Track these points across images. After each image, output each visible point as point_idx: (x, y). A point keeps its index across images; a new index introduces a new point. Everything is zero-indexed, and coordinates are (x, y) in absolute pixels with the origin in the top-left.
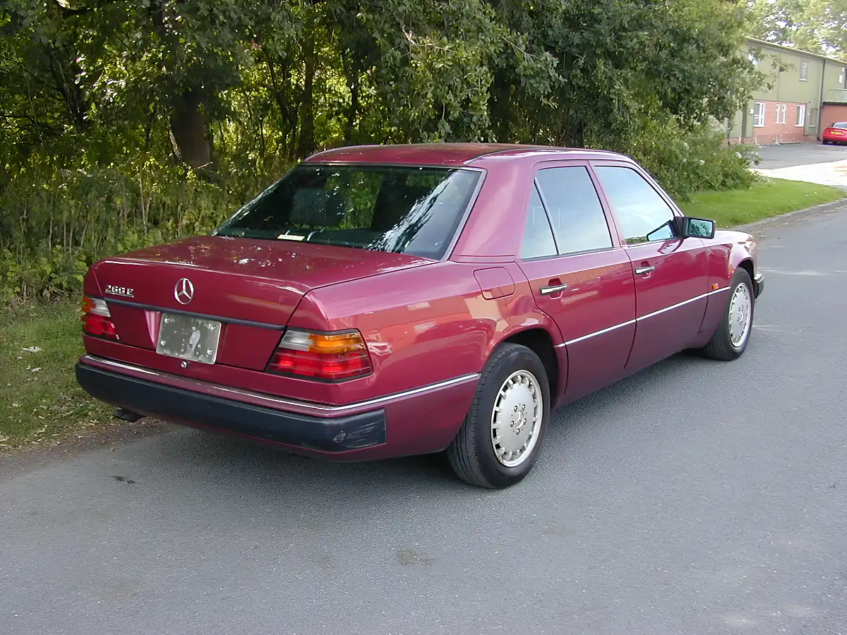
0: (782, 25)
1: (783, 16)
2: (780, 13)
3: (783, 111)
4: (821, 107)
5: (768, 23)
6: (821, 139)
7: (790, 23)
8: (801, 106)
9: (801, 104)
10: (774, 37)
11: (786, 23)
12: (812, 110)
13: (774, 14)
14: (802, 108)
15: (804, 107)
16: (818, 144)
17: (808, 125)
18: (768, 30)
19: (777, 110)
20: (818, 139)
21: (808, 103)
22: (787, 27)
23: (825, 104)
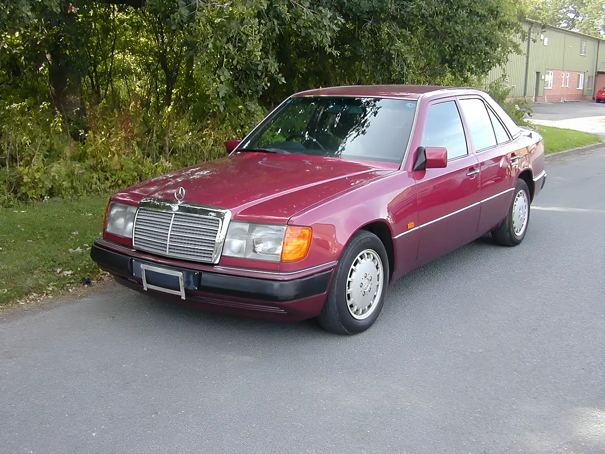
0: (572, 16)
1: (573, 9)
2: (570, 7)
3: (567, 77)
4: (596, 76)
5: (561, 14)
6: (596, 99)
7: (577, 15)
8: (581, 74)
9: (581, 72)
10: (565, 25)
11: (574, 15)
12: (589, 77)
13: (566, 8)
14: (582, 75)
15: (583, 75)
16: (593, 102)
17: (586, 89)
18: (562, 19)
19: (563, 77)
20: (594, 98)
21: (586, 72)
22: (576, 17)
23: (599, 73)
